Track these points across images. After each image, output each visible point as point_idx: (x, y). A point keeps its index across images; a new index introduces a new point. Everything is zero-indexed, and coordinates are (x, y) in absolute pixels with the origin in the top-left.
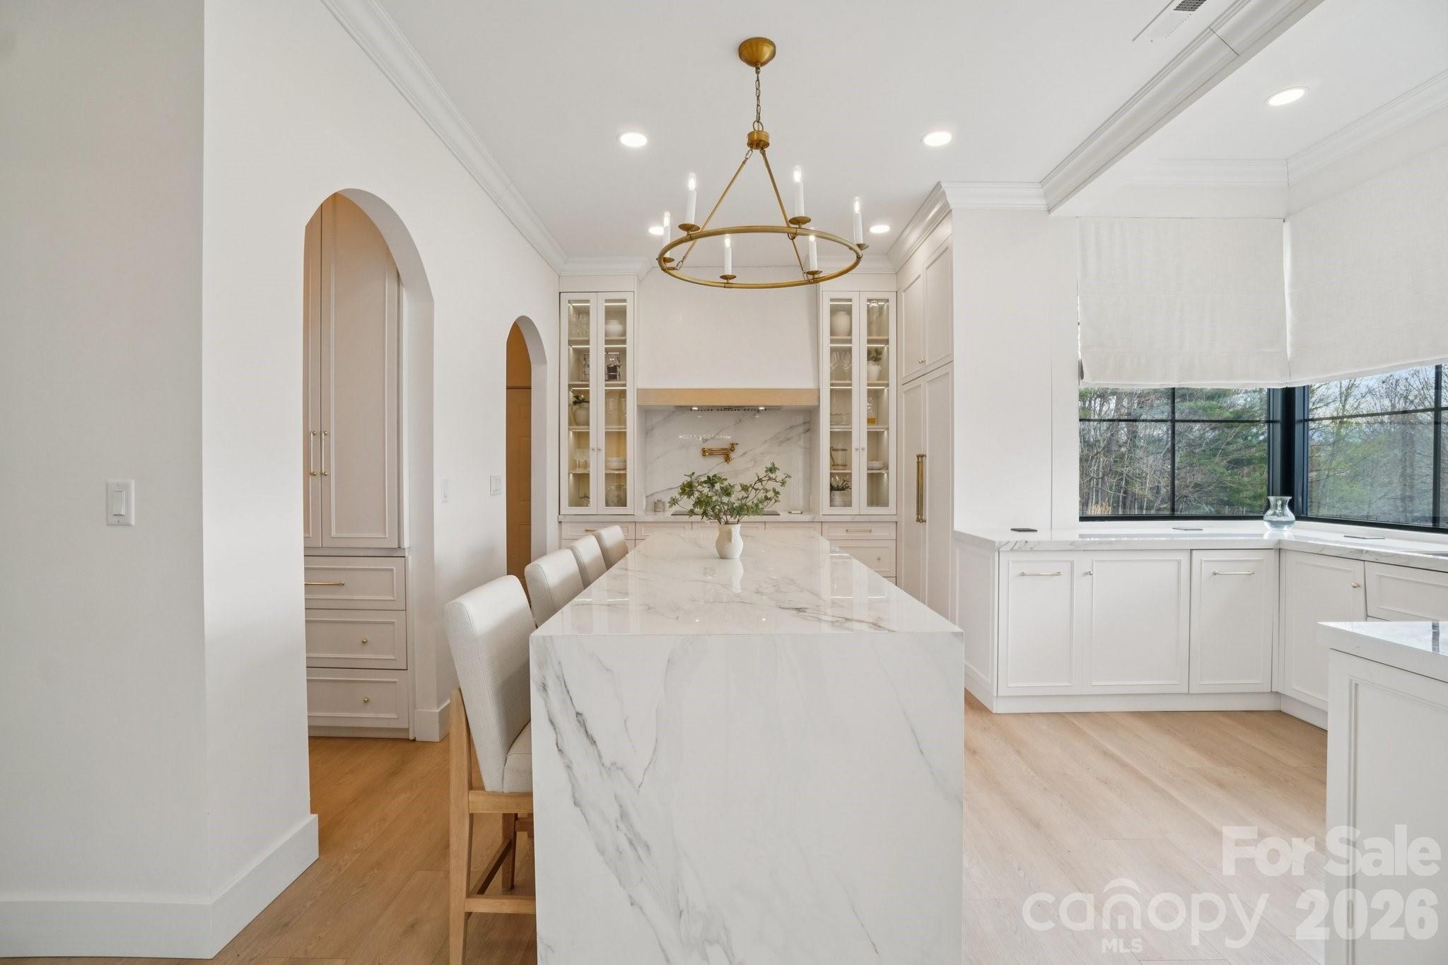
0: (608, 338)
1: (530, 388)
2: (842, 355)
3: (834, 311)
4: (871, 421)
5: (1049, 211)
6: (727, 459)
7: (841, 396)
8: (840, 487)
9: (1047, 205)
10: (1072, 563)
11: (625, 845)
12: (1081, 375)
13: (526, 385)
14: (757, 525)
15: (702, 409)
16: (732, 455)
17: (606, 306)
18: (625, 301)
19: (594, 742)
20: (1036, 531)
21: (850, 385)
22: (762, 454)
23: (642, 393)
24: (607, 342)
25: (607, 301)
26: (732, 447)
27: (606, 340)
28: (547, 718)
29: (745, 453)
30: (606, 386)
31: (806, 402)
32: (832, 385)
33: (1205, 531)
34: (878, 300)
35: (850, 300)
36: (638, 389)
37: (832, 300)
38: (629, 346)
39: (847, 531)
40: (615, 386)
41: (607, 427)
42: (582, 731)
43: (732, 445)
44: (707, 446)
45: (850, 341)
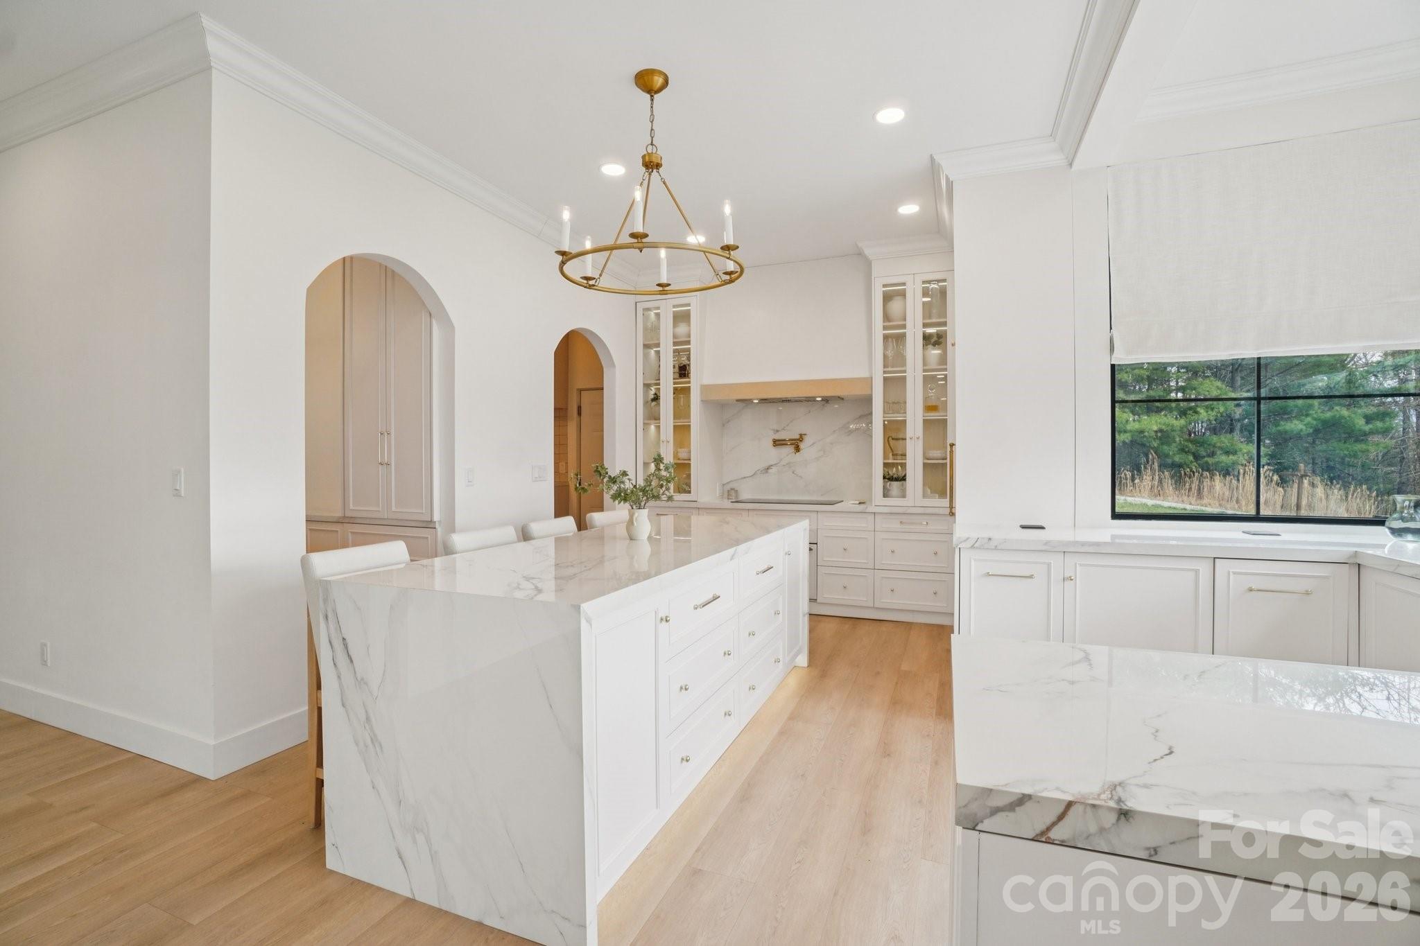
0: (675, 340)
1: (602, 389)
2: (895, 340)
3: (887, 298)
4: (930, 408)
5: (1071, 165)
6: (797, 449)
7: (895, 383)
8: (894, 477)
9: (1067, 158)
10: (1049, 565)
11: (369, 741)
12: (1112, 349)
13: (599, 386)
14: (809, 514)
15: (764, 401)
16: (802, 445)
17: (674, 312)
18: (689, 305)
19: (352, 661)
20: (1042, 528)
21: (905, 372)
22: (832, 444)
23: (705, 389)
24: (675, 344)
25: (674, 307)
26: (801, 438)
27: (674, 342)
28: (328, 640)
29: (814, 444)
30: (675, 383)
31: (859, 391)
32: (885, 372)
33: (1285, 537)
34: (939, 281)
35: (904, 284)
36: (701, 385)
37: (884, 286)
38: (692, 346)
39: (901, 522)
40: (682, 384)
41: (676, 421)
42: (346, 651)
43: (801, 435)
44: (777, 437)
45: (904, 327)
